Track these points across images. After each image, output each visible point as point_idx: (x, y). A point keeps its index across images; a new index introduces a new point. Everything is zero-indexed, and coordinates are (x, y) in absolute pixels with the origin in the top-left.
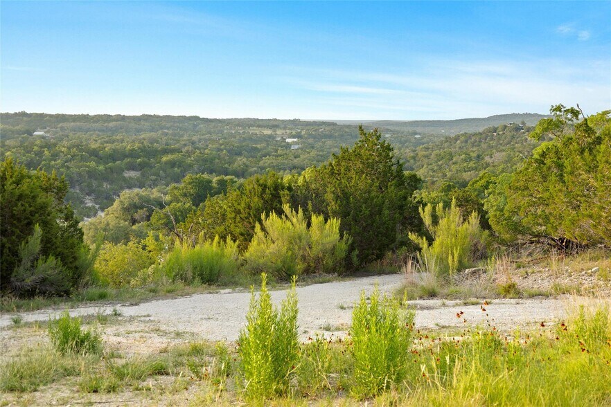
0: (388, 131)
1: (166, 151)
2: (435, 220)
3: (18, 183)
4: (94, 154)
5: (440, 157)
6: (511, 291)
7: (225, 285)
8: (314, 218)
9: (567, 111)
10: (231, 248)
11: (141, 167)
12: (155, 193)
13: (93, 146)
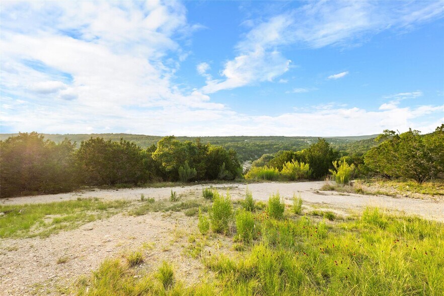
0: (338, 139)
1: (275, 145)
2: (338, 166)
3: (222, 152)
4: (258, 145)
5: (354, 147)
6: (360, 191)
7: (274, 181)
8: (301, 163)
9: (390, 132)
10: (277, 170)
11: (269, 148)
12: (271, 155)
13: (258, 143)
